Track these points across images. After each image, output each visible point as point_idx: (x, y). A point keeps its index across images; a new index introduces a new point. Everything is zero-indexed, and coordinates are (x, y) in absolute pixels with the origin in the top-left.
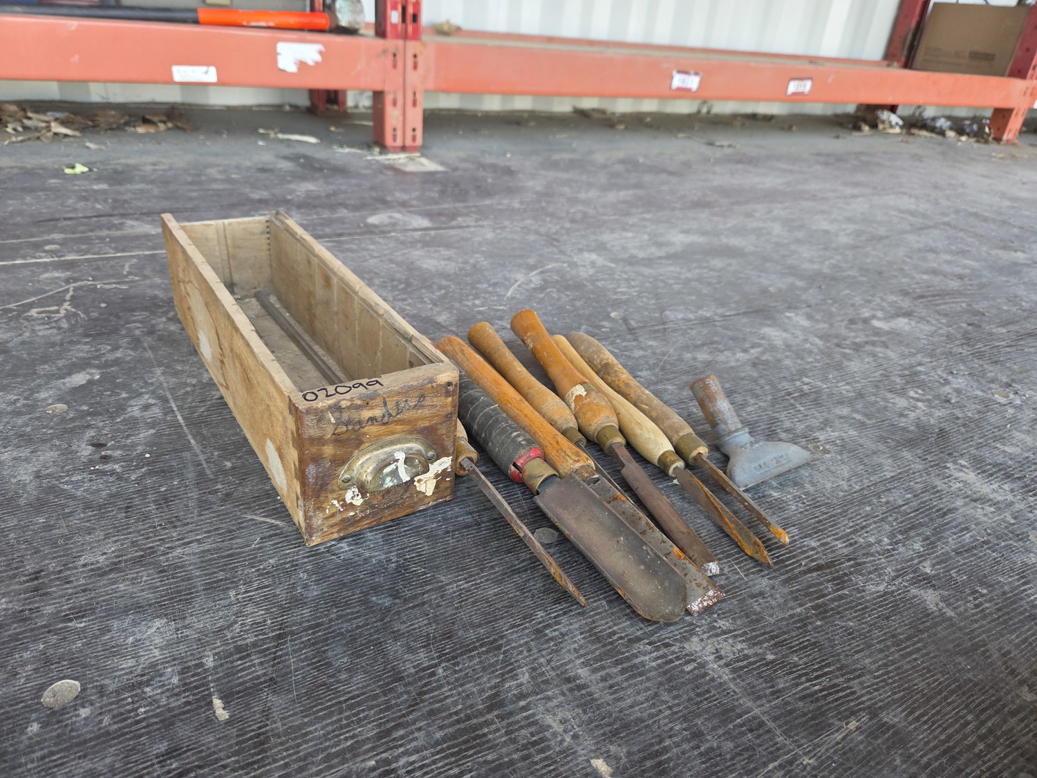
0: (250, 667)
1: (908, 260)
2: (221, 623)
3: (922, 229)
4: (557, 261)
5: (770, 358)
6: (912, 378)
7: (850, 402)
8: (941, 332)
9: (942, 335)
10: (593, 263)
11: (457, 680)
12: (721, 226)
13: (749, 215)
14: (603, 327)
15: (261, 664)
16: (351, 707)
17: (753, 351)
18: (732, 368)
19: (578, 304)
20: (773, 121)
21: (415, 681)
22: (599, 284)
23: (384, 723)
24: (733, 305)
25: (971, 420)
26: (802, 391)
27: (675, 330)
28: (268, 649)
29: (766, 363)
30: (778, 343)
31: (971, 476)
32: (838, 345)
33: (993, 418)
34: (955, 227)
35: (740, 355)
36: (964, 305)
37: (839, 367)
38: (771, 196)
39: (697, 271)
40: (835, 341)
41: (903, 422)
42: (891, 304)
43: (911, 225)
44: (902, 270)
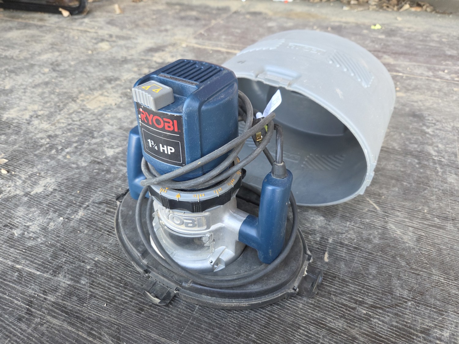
0: (341, 251)
2: (340, 231)
11: (414, 311)
15: (346, 253)
16: (368, 289)
21: (397, 299)
23: (376, 303)
28: (350, 249)
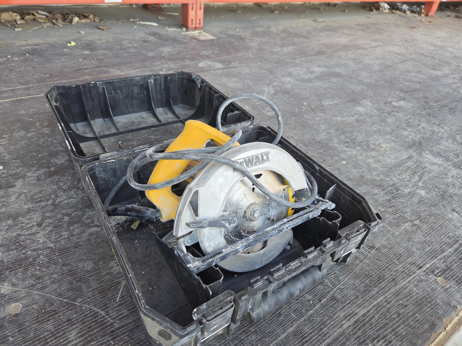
1: (401, 76)
3: (404, 61)
4: (276, 81)
5: (362, 119)
6: (409, 124)
7: (390, 133)
8: (415, 106)
9: (416, 107)
10: (290, 82)
12: (331, 63)
13: (340, 58)
14: (303, 109)
17: (355, 116)
18: (350, 123)
19: (291, 100)
20: (337, 7)
22: (295, 91)
24: (344, 98)
25: (428, 138)
26: (374, 130)
27: (328, 109)
29: (361, 120)
30: (363, 112)
31: (430, 156)
32: (383, 113)
33: (435, 137)
34: (415, 60)
35: (351, 118)
36: (422, 95)
37: (384, 121)
38: (345, 47)
39: (328, 84)
40: (381, 111)
41: (408, 140)
42: (398, 95)
43: (400, 60)
44: (399, 81)
